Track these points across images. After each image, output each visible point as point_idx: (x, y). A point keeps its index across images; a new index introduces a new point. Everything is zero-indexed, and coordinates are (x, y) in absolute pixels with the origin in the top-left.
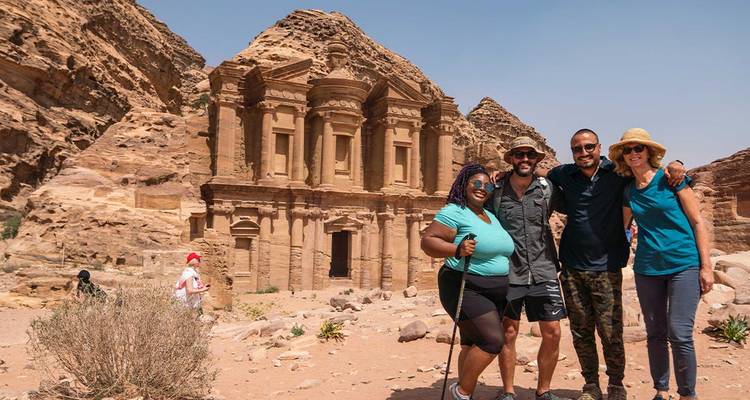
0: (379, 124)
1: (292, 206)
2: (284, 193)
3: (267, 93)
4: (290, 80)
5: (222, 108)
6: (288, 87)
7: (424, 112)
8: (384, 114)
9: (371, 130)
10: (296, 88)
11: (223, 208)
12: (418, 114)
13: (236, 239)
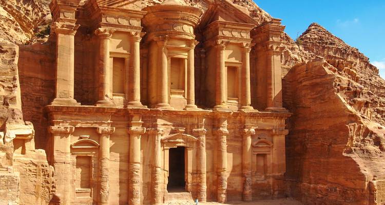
0: (211, 47)
1: (129, 126)
2: (122, 113)
3: (104, 21)
4: (125, 7)
5: (60, 35)
6: (123, 14)
7: (253, 34)
8: (215, 37)
9: (205, 53)
10: (130, 14)
11: (62, 129)
12: (246, 36)
13: (77, 158)
